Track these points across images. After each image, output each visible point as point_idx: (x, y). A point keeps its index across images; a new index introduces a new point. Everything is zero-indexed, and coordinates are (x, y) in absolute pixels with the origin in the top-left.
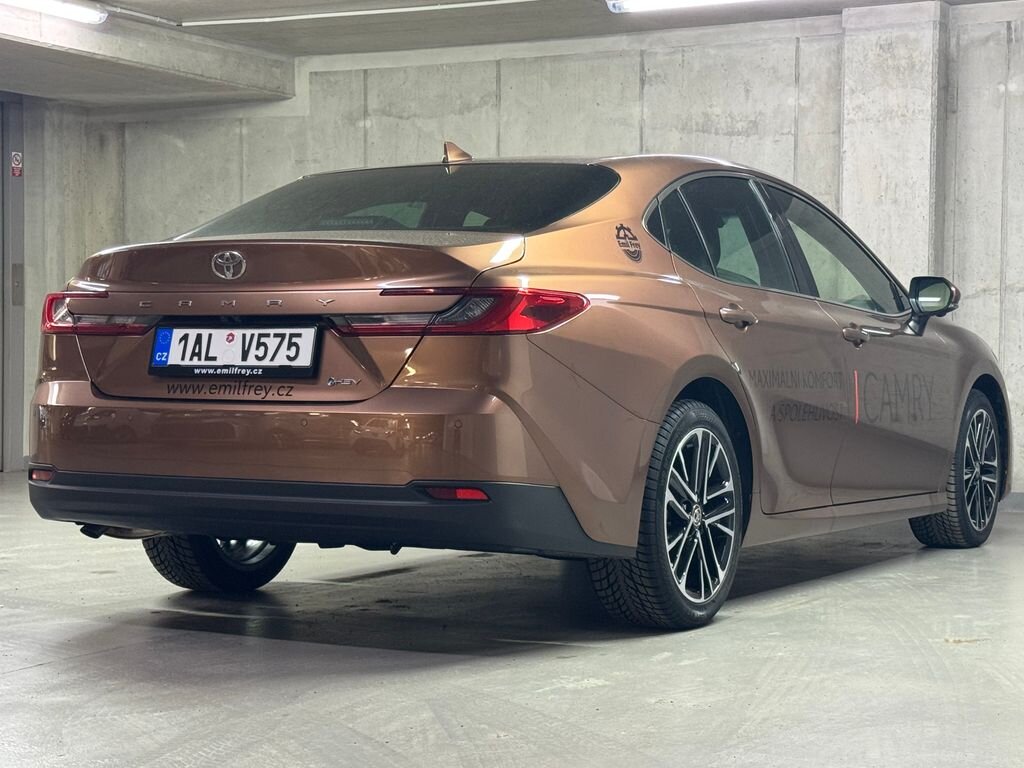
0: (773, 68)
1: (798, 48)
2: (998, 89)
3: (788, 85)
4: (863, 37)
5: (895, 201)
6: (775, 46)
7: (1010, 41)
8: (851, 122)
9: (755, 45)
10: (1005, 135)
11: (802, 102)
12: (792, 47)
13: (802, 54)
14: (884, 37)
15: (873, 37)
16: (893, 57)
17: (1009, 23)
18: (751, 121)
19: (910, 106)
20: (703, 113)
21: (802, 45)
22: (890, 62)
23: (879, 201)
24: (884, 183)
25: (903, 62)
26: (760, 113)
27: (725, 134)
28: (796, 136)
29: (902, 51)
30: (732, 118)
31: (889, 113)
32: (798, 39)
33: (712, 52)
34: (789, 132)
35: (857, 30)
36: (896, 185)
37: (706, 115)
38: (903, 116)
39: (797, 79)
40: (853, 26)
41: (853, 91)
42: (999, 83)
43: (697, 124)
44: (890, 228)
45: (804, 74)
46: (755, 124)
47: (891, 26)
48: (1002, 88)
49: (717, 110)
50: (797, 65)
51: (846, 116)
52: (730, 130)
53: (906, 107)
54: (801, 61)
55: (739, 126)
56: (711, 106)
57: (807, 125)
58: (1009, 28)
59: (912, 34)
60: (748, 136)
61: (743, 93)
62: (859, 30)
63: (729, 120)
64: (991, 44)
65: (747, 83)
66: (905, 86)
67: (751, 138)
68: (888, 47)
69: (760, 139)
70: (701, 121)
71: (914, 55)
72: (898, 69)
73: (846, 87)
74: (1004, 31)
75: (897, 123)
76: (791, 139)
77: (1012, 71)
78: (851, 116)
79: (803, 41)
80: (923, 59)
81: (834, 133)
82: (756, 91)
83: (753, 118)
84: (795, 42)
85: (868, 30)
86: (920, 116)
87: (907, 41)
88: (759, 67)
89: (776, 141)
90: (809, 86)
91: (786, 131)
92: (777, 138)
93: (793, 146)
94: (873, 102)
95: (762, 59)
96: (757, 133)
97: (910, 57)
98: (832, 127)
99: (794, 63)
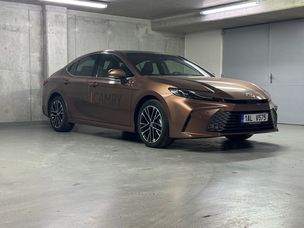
0: (23, 15)
1: (29, 12)
3: (27, 21)
4: (51, 13)
5: (60, 53)
6: (23, 10)
7: (75, 19)
8: (49, 33)
9: (17, 9)
10: (75, 40)
11: (31, 26)
12: (28, 11)
14: (56, 14)
15: (53, 13)
16: (58, 19)
17: (75, 15)
18: (17, 28)
19: (62, 31)
20: (4, 24)
21: (30, 11)
23: (56, 53)
24: (57, 48)
25: (60, 21)
26: (20, 27)
27: (11, 31)
29: (60, 18)
30: (12, 27)
31: (58, 32)
32: (29, 9)
33: (6, 8)
34: (27, 33)
35: (49, 11)
36: (60, 49)
37: (5, 25)
39: (29, 19)
40: (49, 10)
41: (49, 26)
42: (74, 28)
43: (2, 27)
44: (59, 59)
45: (31, 19)
46: (18, 29)
47: (57, 11)
48: (74, 30)
49: (8, 24)
51: (48, 31)
52: (12, 30)
53: (61, 31)
54: (30, 15)
55: (14, 29)
56: (6, 23)
57: (32, 31)
58: (75, 16)
59: (62, 14)
60: (17, 32)
61: (15, 21)
62: (51, 11)
63: (11, 27)
64: (72, 19)
65: (16, 18)
66: (61, 26)
67: (18, 33)
68: (57, 16)
69: (20, 33)
70: (3, 26)
71: (63, 19)
73: (48, 24)
74: (74, 17)
75: (60, 34)
76: (28, 34)
77: (76, 26)
78: (49, 31)
79: (30, 10)
80: (65, 21)
81: (38, 34)
82: (18, 21)
83: (18, 27)
84: (28, 10)
85: (52, 11)
86: (65, 34)
87: (61, 16)
88: (19, 14)
89: (24, 35)
90: (32, 22)
91: (27, 32)
92: (24, 34)
93: (28, 36)
94: (54, 29)
95: (20, 13)
96: (19, 32)
97: (62, 20)
98: (38, 33)
99: (28, 15)
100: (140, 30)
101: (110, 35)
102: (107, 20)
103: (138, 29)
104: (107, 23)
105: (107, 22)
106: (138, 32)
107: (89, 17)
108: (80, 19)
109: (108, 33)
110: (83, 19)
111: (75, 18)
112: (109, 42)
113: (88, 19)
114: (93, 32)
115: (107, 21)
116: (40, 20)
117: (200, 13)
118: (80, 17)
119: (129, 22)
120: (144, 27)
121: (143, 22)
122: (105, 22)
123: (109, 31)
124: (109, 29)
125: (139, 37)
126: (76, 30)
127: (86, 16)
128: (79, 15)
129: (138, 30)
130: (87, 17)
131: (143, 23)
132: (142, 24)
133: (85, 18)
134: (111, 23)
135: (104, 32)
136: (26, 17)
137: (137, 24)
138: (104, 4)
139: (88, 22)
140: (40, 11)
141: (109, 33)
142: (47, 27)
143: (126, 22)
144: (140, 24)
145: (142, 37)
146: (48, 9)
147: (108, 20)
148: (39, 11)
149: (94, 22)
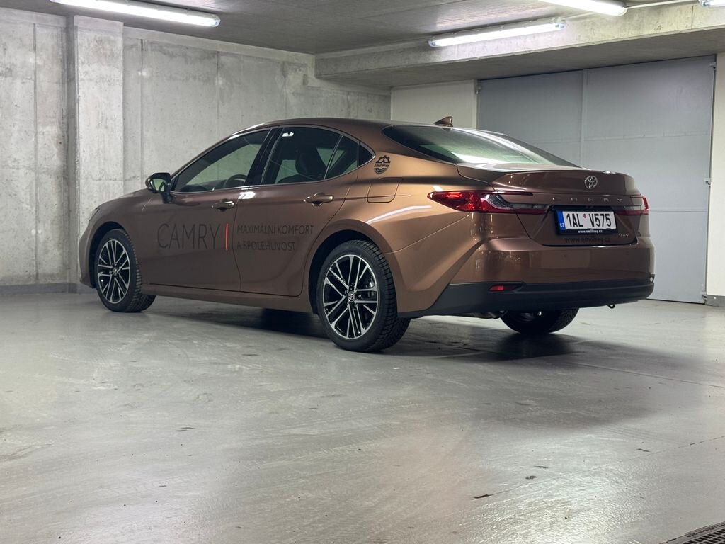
0: (20, 38)
1: (34, 30)
2: (138, 74)
3: (30, 51)
4: (87, 34)
5: (106, 127)
6: (21, 25)
7: (142, 49)
8: (82, 80)
9: (9, 22)
10: (142, 98)
11: (39, 62)
12: (32, 28)
13: (37, 34)
14: (98, 36)
15: (92, 35)
16: (103, 48)
17: (142, 40)
18: (7, 68)
19: (112, 77)
21: (37, 29)
22: (102, 51)
23: (98, 126)
24: (100, 115)
25: (108, 52)
26: (13, 64)
28: (35, 81)
29: (107, 46)
31: (101, 78)
32: (34, 24)
34: (31, 79)
35: (83, 29)
36: (107, 119)
38: (109, 81)
39: (35, 48)
40: (81, 27)
41: (83, 63)
42: (139, 70)
44: (104, 141)
45: (39, 46)
46: (10, 70)
47: (102, 31)
48: (140, 73)
50: (35, 39)
51: (79, 76)
54: (37, 38)
55: (1, 70)
57: (41, 76)
58: (142, 43)
59: (112, 38)
60: (6, 77)
62: (86, 29)
64: (134, 49)
65: (4, 45)
66: (109, 65)
67: (8, 78)
68: (100, 42)
69: (13, 79)
72: (105, 55)
73: (79, 60)
74: (140, 44)
75: (106, 84)
76: (33, 82)
77: (144, 65)
78: (82, 77)
80: (118, 52)
81: (56, 83)
82: (11, 50)
83: (9, 66)
84: (32, 25)
85: (90, 30)
86: (118, 83)
87: (109, 41)
88: (11, 36)
89: (23, 83)
90: (41, 53)
91: (29, 77)
92: (24, 81)
93: (33, 87)
94: (93, 71)
95: (13, 31)
96: (11, 76)
97: (112, 50)
98: (56, 80)
99: (32, 38)
100: (291, 77)
101: (220, 89)
102: (215, 54)
103: (284, 74)
104: (215, 60)
105: (214, 57)
106: (285, 82)
107: (173, 46)
108: (152, 50)
109: (216, 82)
110: (161, 49)
111: (142, 46)
112: (218, 104)
113: (171, 50)
114: (183, 81)
115: (216, 56)
116: (60, 51)
117: (430, 42)
118: (152, 43)
119: (266, 59)
120: (300, 70)
121: (297, 59)
122: (209, 58)
123: (220, 78)
124: (219, 74)
125: (288, 92)
126: (144, 74)
127: (166, 41)
128: (151, 40)
129: (285, 77)
130: (168, 45)
131: (295, 61)
132: (294, 64)
133: (165, 48)
134: (223, 59)
135: (208, 80)
136: (28, 41)
137: (284, 63)
138: (213, 18)
139: (172, 56)
140: (61, 28)
141: (220, 82)
142: (76, 66)
143: (259, 58)
144: (290, 64)
145: (293, 93)
146: (79, 26)
147: (218, 52)
148: (59, 30)
149: (185, 56)
